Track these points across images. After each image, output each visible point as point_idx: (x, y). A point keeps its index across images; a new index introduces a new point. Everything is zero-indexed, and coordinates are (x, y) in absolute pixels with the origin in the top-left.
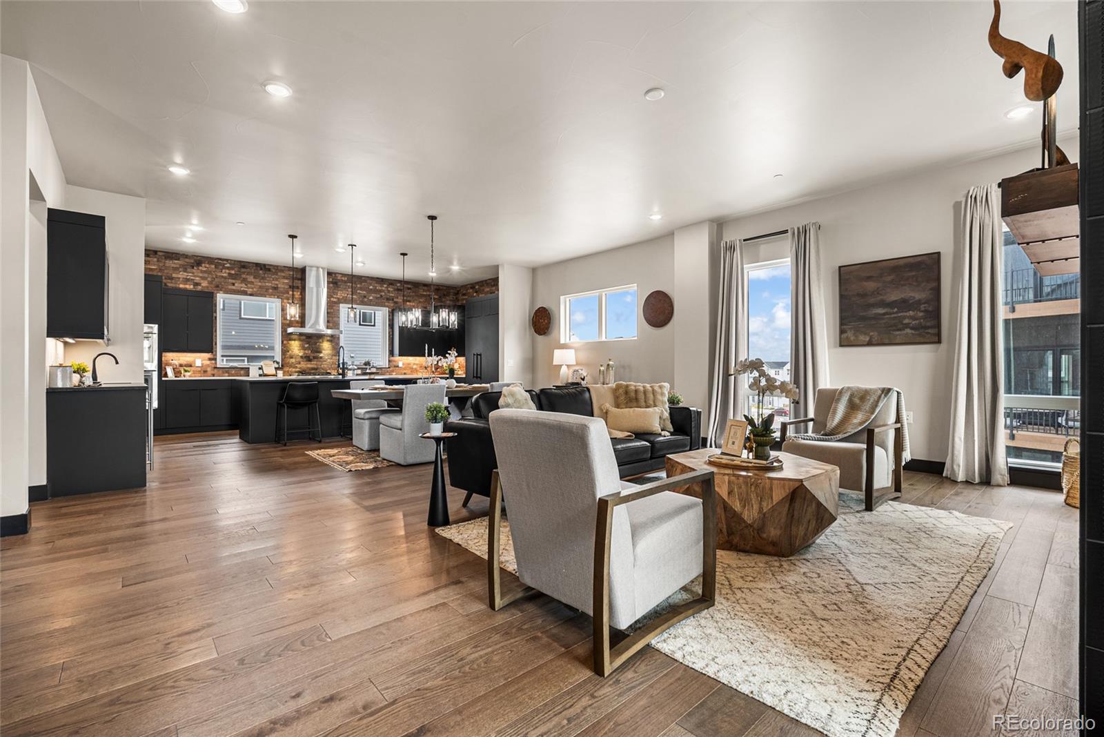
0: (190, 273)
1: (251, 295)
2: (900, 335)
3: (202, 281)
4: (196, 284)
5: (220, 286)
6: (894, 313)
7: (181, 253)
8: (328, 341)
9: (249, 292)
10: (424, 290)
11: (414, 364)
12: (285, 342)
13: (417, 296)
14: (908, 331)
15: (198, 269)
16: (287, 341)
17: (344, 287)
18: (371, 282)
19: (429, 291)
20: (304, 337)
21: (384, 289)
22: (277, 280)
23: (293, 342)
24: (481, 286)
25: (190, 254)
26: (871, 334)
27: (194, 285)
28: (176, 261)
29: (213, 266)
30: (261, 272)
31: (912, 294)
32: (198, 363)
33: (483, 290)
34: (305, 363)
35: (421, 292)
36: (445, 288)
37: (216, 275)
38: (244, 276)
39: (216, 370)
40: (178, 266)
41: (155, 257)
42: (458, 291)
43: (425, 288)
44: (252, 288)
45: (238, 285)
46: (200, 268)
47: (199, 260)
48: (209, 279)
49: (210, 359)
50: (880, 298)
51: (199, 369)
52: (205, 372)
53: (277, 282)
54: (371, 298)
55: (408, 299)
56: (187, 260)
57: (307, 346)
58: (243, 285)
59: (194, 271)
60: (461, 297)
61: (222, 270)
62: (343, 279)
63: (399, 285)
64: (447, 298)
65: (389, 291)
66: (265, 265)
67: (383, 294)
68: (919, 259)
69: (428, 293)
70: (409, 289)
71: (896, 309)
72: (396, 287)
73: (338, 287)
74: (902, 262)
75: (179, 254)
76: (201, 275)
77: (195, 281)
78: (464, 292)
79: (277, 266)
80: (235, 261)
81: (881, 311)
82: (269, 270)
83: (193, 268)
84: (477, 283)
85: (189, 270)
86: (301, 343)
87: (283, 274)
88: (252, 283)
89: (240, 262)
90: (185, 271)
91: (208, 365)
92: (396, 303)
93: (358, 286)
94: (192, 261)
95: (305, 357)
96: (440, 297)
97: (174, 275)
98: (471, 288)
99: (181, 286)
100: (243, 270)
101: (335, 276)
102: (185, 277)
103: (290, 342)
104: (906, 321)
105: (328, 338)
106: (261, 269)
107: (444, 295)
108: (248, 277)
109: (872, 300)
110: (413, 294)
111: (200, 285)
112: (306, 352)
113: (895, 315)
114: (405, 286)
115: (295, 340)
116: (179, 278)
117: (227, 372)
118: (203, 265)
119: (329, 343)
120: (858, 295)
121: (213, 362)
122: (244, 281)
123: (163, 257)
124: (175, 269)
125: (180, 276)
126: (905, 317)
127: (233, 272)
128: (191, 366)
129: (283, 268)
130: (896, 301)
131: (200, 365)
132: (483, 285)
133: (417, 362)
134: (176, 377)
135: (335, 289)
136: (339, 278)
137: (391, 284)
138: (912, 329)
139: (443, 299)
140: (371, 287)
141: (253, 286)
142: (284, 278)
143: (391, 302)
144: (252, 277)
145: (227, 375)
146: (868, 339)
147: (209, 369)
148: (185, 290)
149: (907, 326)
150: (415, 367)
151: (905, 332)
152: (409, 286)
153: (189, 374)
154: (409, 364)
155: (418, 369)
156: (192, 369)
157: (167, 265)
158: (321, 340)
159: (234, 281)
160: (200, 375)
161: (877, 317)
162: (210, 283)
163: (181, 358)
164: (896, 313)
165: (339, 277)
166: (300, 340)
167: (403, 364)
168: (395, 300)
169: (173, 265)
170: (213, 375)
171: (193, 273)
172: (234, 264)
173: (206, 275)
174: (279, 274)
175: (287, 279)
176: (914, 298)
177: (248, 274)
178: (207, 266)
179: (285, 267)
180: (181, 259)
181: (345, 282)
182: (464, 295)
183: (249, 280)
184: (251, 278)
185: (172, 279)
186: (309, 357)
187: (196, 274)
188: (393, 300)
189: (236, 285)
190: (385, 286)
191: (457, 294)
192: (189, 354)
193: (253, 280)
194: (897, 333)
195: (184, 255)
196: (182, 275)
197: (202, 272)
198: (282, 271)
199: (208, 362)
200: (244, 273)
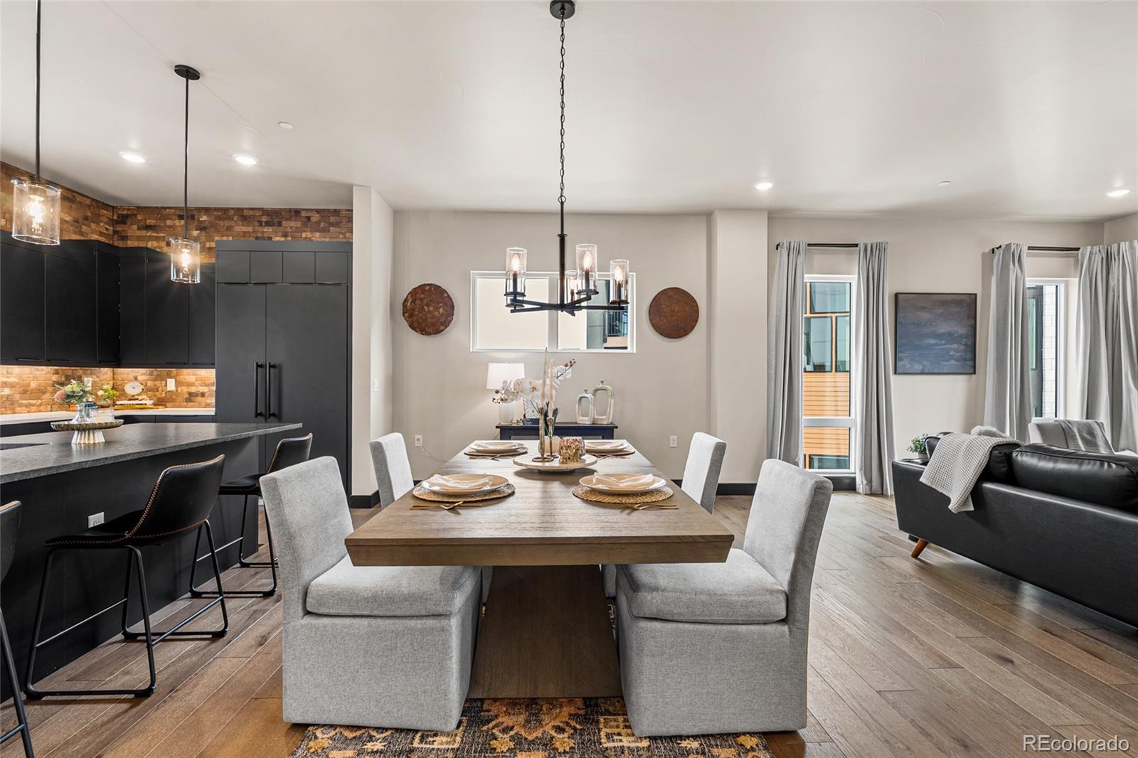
2: (946, 365)
6: (942, 345)
11: (4, 385)
14: (953, 362)
24: (219, 218)
26: (924, 363)
31: (956, 329)
33: (229, 228)
42: (127, 216)
50: (932, 329)
60: (133, 230)
64: (93, 226)
68: (962, 297)
71: (943, 342)
74: (950, 298)
78: (150, 222)
81: (932, 341)
84: (207, 210)
96: (77, 221)
98: (181, 217)
104: (952, 353)
107: (86, 218)
109: (925, 330)
113: (944, 347)
120: (914, 324)
126: (951, 349)
130: (944, 333)
132: (231, 218)
133: (12, 379)
138: (956, 360)
139: (84, 228)
146: (921, 367)
149: (952, 357)
150: (6, 391)
151: (950, 363)
155: (17, 397)
161: (929, 347)
164: (944, 344)
176: (958, 332)
182: (148, 227)
191: (123, 220)
194: (945, 363)
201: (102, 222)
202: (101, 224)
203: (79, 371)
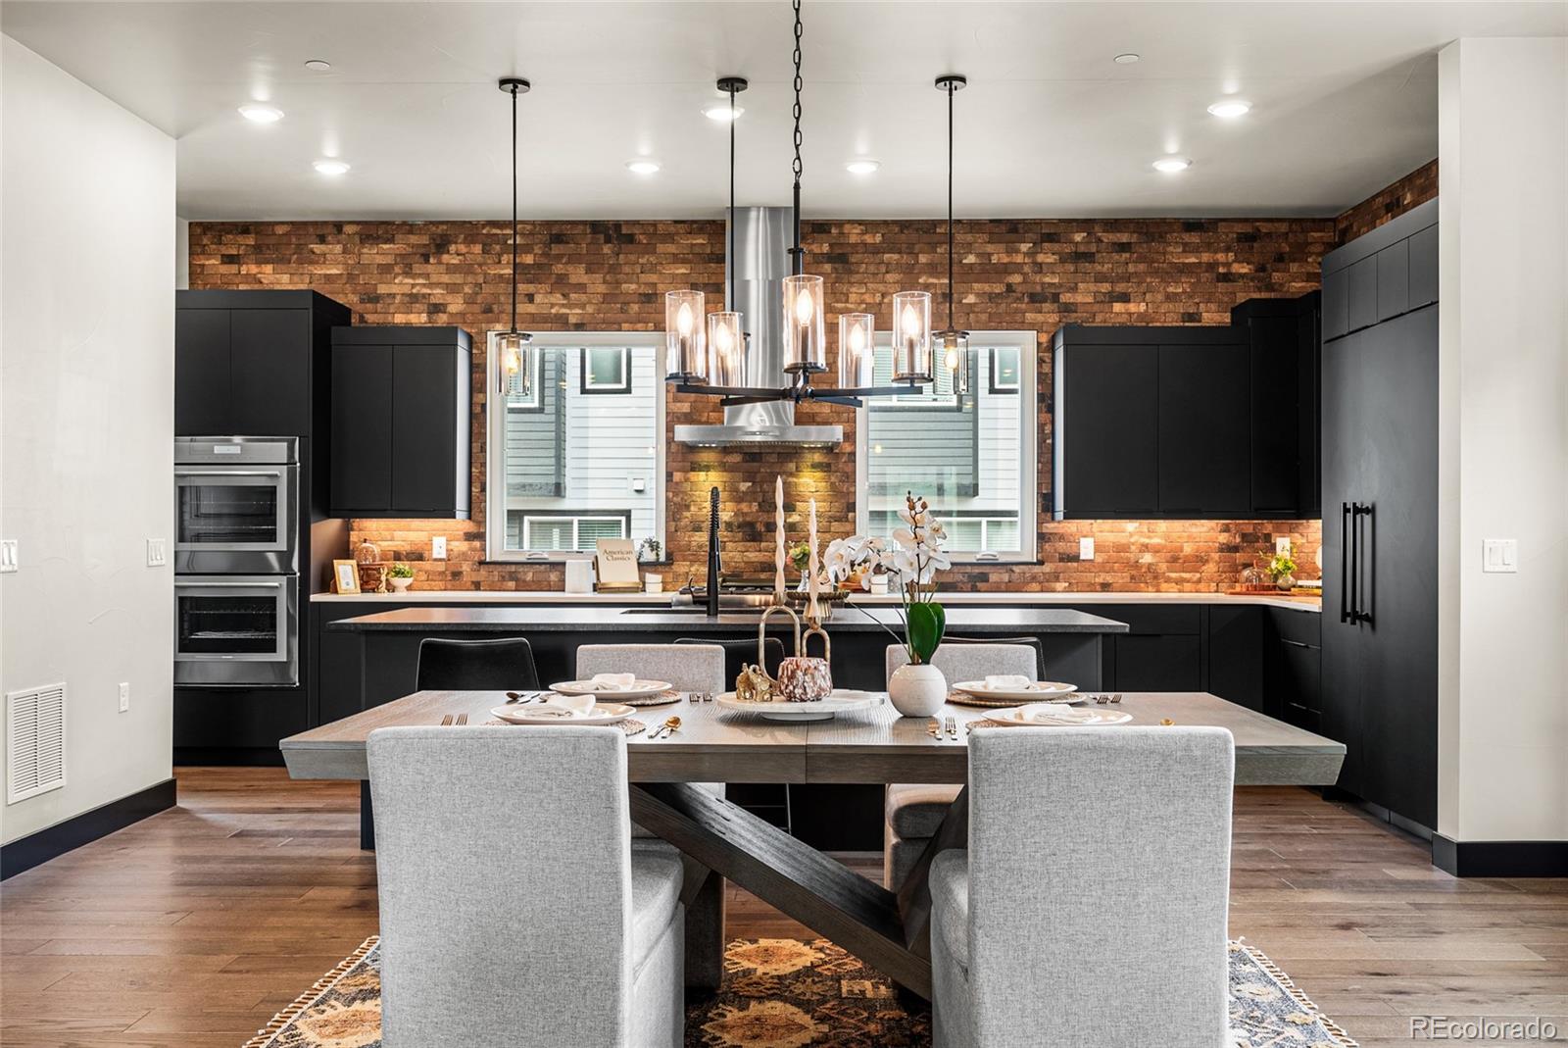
0: (420, 275)
1: (579, 327)
3: (449, 299)
4: (436, 309)
5: (495, 307)
7: (398, 220)
8: (814, 466)
9: (572, 320)
10: (1187, 249)
11: (1145, 548)
12: (677, 476)
13: (1155, 273)
15: (440, 263)
16: (685, 471)
17: (872, 269)
18: (969, 238)
19: (1208, 247)
20: (736, 458)
21: (1019, 259)
22: (652, 269)
23: (702, 474)
25: (419, 221)
27: (430, 313)
28: (385, 246)
29: (478, 249)
30: (607, 249)
32: (439, 548)
34: (741, 546)
35: (1176, 255)
36: (1284, 228)
37: (486, 274)
38: (558, 269)
39: (483, 571)
40: (389, 260)
41: (339, 243)
43: (1194, 238)
44: (583, 306)
45: (547, 301)
46: (445, 258)
47: (442, 236)
48: (467, 290)
49: (470, 537)
51: (441, 567)
52: (457, 575)
53: (653, 278)
54: (971, 299)
55: (1120, 287)
56: (414, 239)
57: (744, 486)
58: (557, 298)
59: (429, 268)
61: (500, 255)
62: (868, 239)
63: (1078, 237)
64: (1294, 267)
65: (1039, 268)
66: (617, 225)
67: (1016, 279)
69: (1206, 257)
70: (1123, 247)
72: (1068, 249)
73: (851, 272)
75: (392, 223)
76: (446, 279)
77: (433, 300)
79: (654, 224)
80: (533, 223)
82: (630, 239)
83: (427, 261)
85: (417, 268)
86: (725, 476)
87: (671, 248)
88: (581, 288)
89: (548, 224)
90: (408, 272)
91: (464, 556)
92: (1068, 308)
93: (923, 259)
94: (425, 240)
95: (739, 526)
96: (1262, 268)
97: (382, 289)
99: (399, 319)
100: (556, 249)
101: (842, 233)
102: (406, 290)
103: (693, 475)
105: (817, 457)
106: (608, 241)
107: (1280, 258)
108: (570, 268)
110: (1142, 267)
111: (445, 312)
112: (744, 507)
114: (1108, 238)
115: (707, 468)
116: (393, 296)
117: (513, 577)
118: (453, 248)
119: (819, 475)
121: (477, 544)
122: (561, 283)
123: (357, 239)
124: (386, 269)
125: (395, 289)
127: (529, 259)
128: (420, 557)
129: (672, 229)
131: (443, 555)
133: (1156, 541)
134: (363, 590)
135: (838, 280)
136: (853, 239)
137: (1051, 238)
139: (1276, 276)
140: (971, 259)
141: (584, 298)
142: (676, 259)
143: (1047, 306)
144: (581, 269)
145: (512, 584)
147: (466, 567)
148: (409, 328)
150: (1147, 558)
152: (1124, 238)
153: (408, 581)
154: (1122, 548)
155: (1163, 567)
156: (426, 565)
157: (365, 260)
158: (792, 466)
159: (531, 288)
160: (441, 584)
162: (470, 301)
163: (398, 534)
165: (854, 235)
166: (724, 467)
167: (1098, 549)
168: (1066, 298)
169: (380, 260)
170: (477, 586)
171: (427, 276)
172: (531, 234)
173: (458, 279)
174: (661, 248)
175: (684, 261)
177: (574, 259)
178: (463, 248)
179: (676, 222)
180: (398, 237)
181: (876, 250)
183: (573, 280)
184: (578, 274)
185: (375, 299)
186: (751, 525)
187: (434, 279)
188: (1055, 298)
189: (538, 298)
190: (1024, 247)
192: (416, 523)
193: (585, 279)
195: (404, 223)
196: (400, 285)
197: (451, 269)
198: (669, 238)
199: (462, 546)
200: (559, 257)
201: (1311, 254)
202: (1310, 260)
203: (1268, 526)
